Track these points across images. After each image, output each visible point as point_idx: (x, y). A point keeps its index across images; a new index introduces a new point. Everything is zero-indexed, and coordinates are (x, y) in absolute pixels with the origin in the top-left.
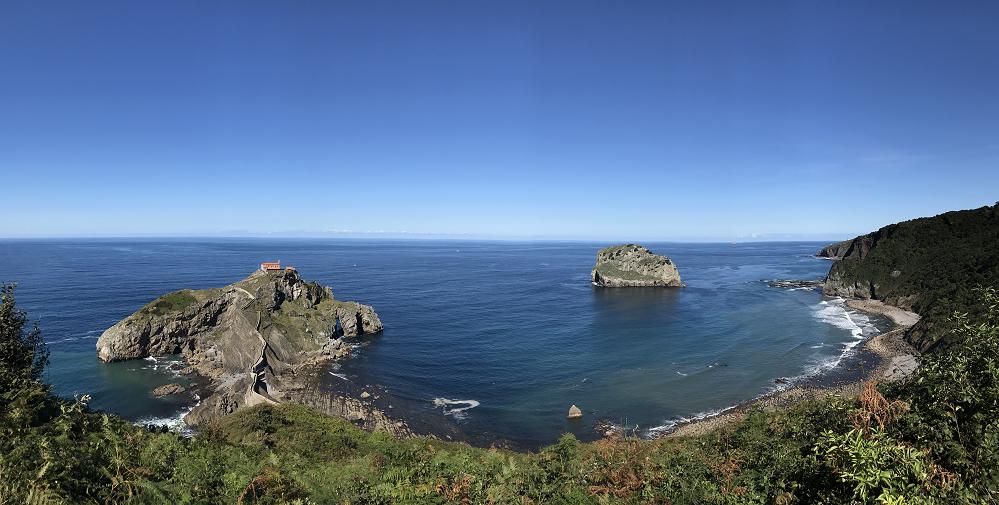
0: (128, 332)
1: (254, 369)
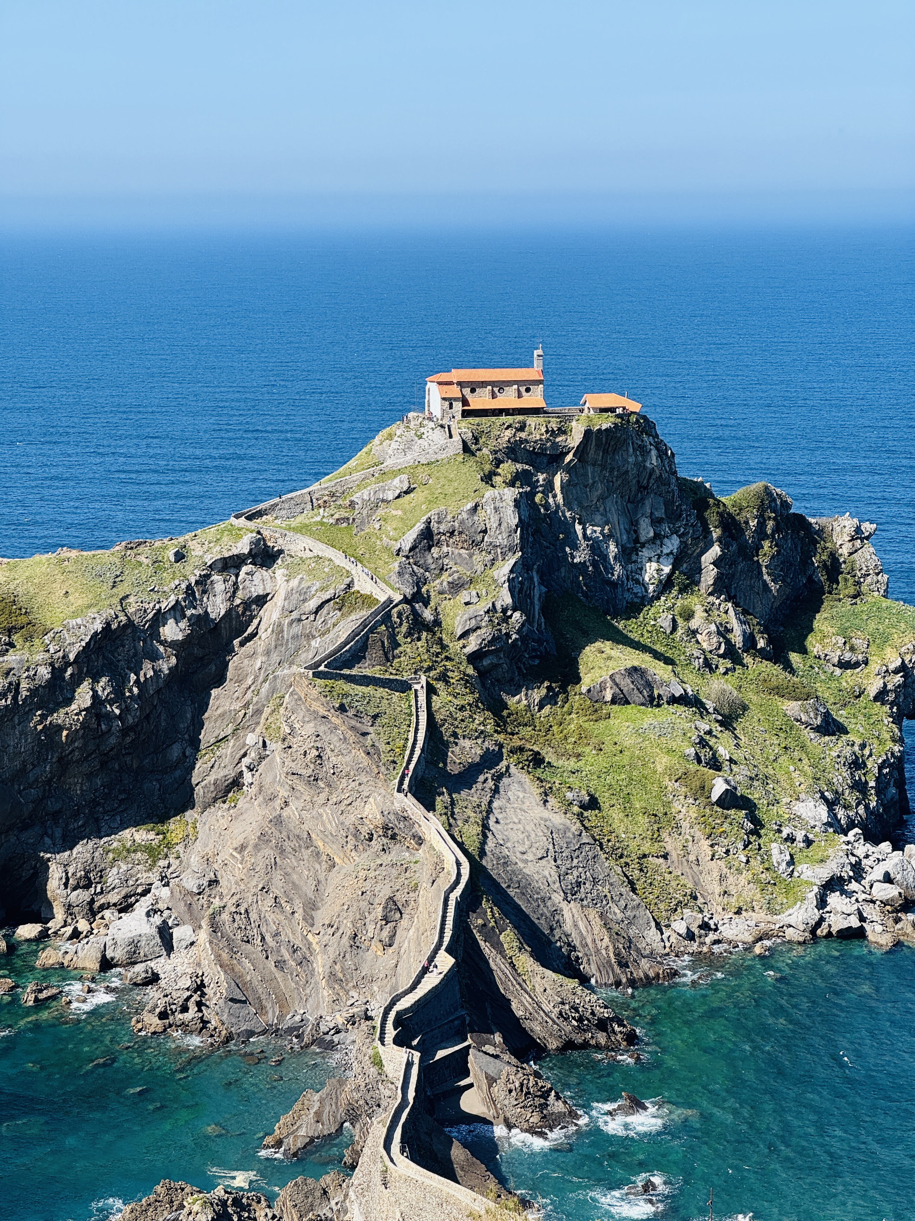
1: (397, 1023)
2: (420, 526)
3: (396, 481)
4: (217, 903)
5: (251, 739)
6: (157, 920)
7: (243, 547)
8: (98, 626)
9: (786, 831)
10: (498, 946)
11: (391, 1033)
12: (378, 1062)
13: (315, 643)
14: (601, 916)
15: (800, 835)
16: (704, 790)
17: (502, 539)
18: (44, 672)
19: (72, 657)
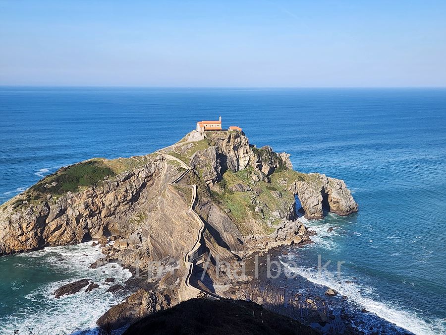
0: (16, 216)
1: (189, 257)
2: (195, 154)
3: (190, 145)
4: (152, 232)
5: (159, 198)
6: (139, 235)
7: (158, 158)
8: (127, 174)
9: (271, 218)
10: (210, 242)
11: (187, 259)
12: (184, 265)
13: (173, 178)
14: (232, 235)
15: (274, 219)
16: (253, 209)
17: (212, 157)
18: (116, 183)
19: (121, 180)
